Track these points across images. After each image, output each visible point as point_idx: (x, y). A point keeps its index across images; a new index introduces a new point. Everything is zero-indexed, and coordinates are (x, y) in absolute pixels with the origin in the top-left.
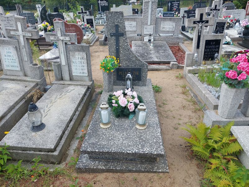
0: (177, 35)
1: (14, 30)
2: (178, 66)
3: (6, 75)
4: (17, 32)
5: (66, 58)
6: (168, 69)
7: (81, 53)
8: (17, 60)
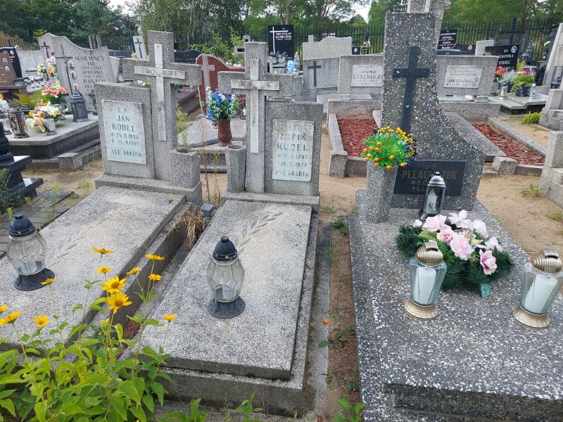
0: (485, 98)
1: (145, 64)
2: (518, 167)
3: (109, 174)
4: (150, 68)
5: (263, 137)
6: (492, 175)
7: (302, 123)
8: (142, 137)
